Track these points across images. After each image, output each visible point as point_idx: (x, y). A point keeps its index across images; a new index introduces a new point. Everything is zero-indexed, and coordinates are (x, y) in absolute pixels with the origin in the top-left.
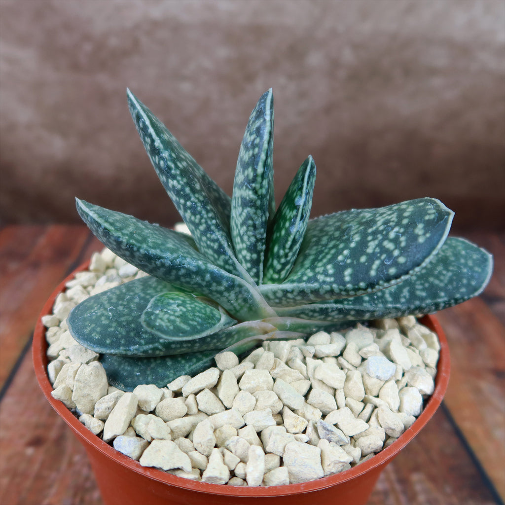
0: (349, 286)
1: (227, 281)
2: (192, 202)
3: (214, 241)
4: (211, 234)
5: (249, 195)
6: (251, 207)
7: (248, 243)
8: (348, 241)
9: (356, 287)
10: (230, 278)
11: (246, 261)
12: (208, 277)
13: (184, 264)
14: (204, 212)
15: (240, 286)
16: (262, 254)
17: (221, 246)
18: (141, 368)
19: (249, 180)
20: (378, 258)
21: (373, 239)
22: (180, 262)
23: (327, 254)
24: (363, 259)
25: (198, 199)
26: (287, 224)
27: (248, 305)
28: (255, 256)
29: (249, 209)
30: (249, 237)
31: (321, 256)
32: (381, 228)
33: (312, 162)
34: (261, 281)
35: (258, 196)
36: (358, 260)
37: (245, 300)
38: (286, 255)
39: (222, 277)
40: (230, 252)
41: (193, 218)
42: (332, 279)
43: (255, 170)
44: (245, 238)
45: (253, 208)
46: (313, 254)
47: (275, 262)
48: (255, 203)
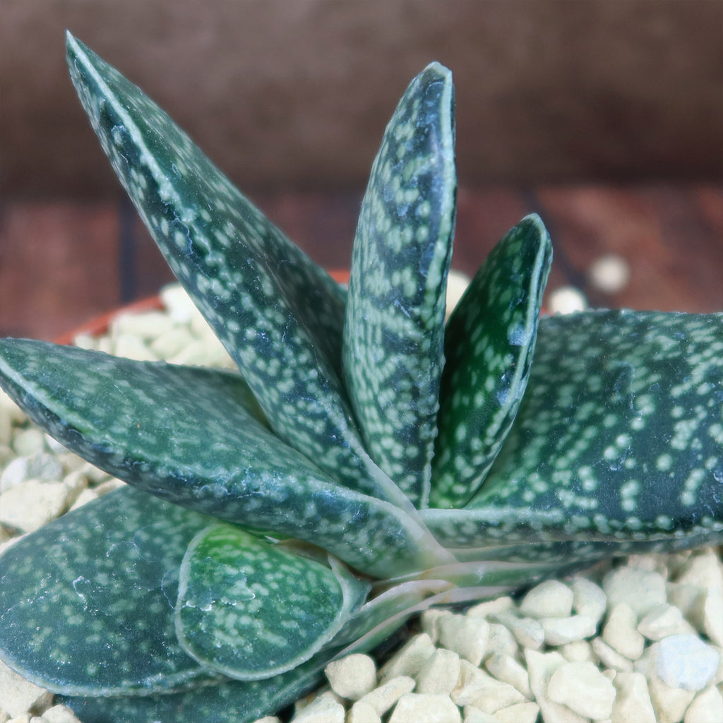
0: (633, 522)
1: (353, 511)
2: (259, 331)
3: (314, 417)
4: (308, 403)
5: (404, 330)
6: (408, 353)
7: (399, 426)
8: (625, 410)
9: (650, 525)
10: (357, 503)
11: (392, 460)
12: (311, 509)
13: (257, 490)
14: (289, 353)
15: (380, 516)
16: (430, 446)
17: (331, 428)
18: (162, 710)
19: (406, 299)
20: (700, 465)
21: (688, 416)
22: (249, 486)
23: (577, 436)
24: (664, 463)
25: (272, 321)
26: (490, 384)
27: (394, 550)
28: (413, 451)
29: (403, 357)
30: (401, 413)
31: (561, 442)
32: (704, 389)
33: (547, 245)
34: (425, 500)
35: (427, 333)
36: (652, 464)
37: (389, 541)
38: (487, 450)
39: (341, 505)
40: (352, 440)
41: (261, 364)
42: (593, 504)
43: (421, 280)
44: (392, 414)
45: (413, 355)
47: (460, 462)
48: (419, 347)
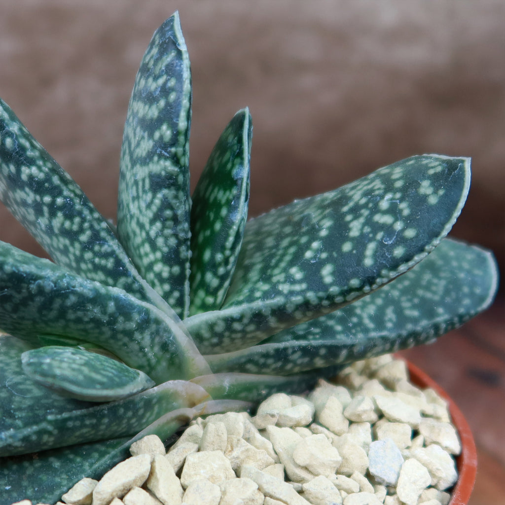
0: (334, 289)
1: (139, 313)
2: (65, 198)
3: (106, 256)
4: (101, 245)
5: (165, 169)
6: (168, 187)
7: (166, 249)
8: (313, 232)
9: (346, 288)
10: (143, 307)
11: (162, 281)
12: (111, 305)
13: (74, 287)
14: (86, 212)
15: (158, 322)
16: (188, 265)
17: (118, 262)
19: (165, 144)
20: (373, 239)
21: (356, 217)
22: (68, 283)
23: (283, 255)
24: (347, 247)
25: (73, 192)
26: (224, 212)
27: (168, 356)
28: (176, 269)
29: (165, 191)
30: (166, 238)
31: (274, 261)
32: (363, 201)
34: (186, 312)
35: (180, 168)
36: (339, 250)
37: (164, 347)
38: (226, 262)
39: (132, 306)
40: (133, 271)
41: (67, 224)
42: (304, 286)
43: (173, 126)
44: (160, 241)
45: (172, 188)
46: (260, 262)
47: (209, 276)
48: (176, 180)
